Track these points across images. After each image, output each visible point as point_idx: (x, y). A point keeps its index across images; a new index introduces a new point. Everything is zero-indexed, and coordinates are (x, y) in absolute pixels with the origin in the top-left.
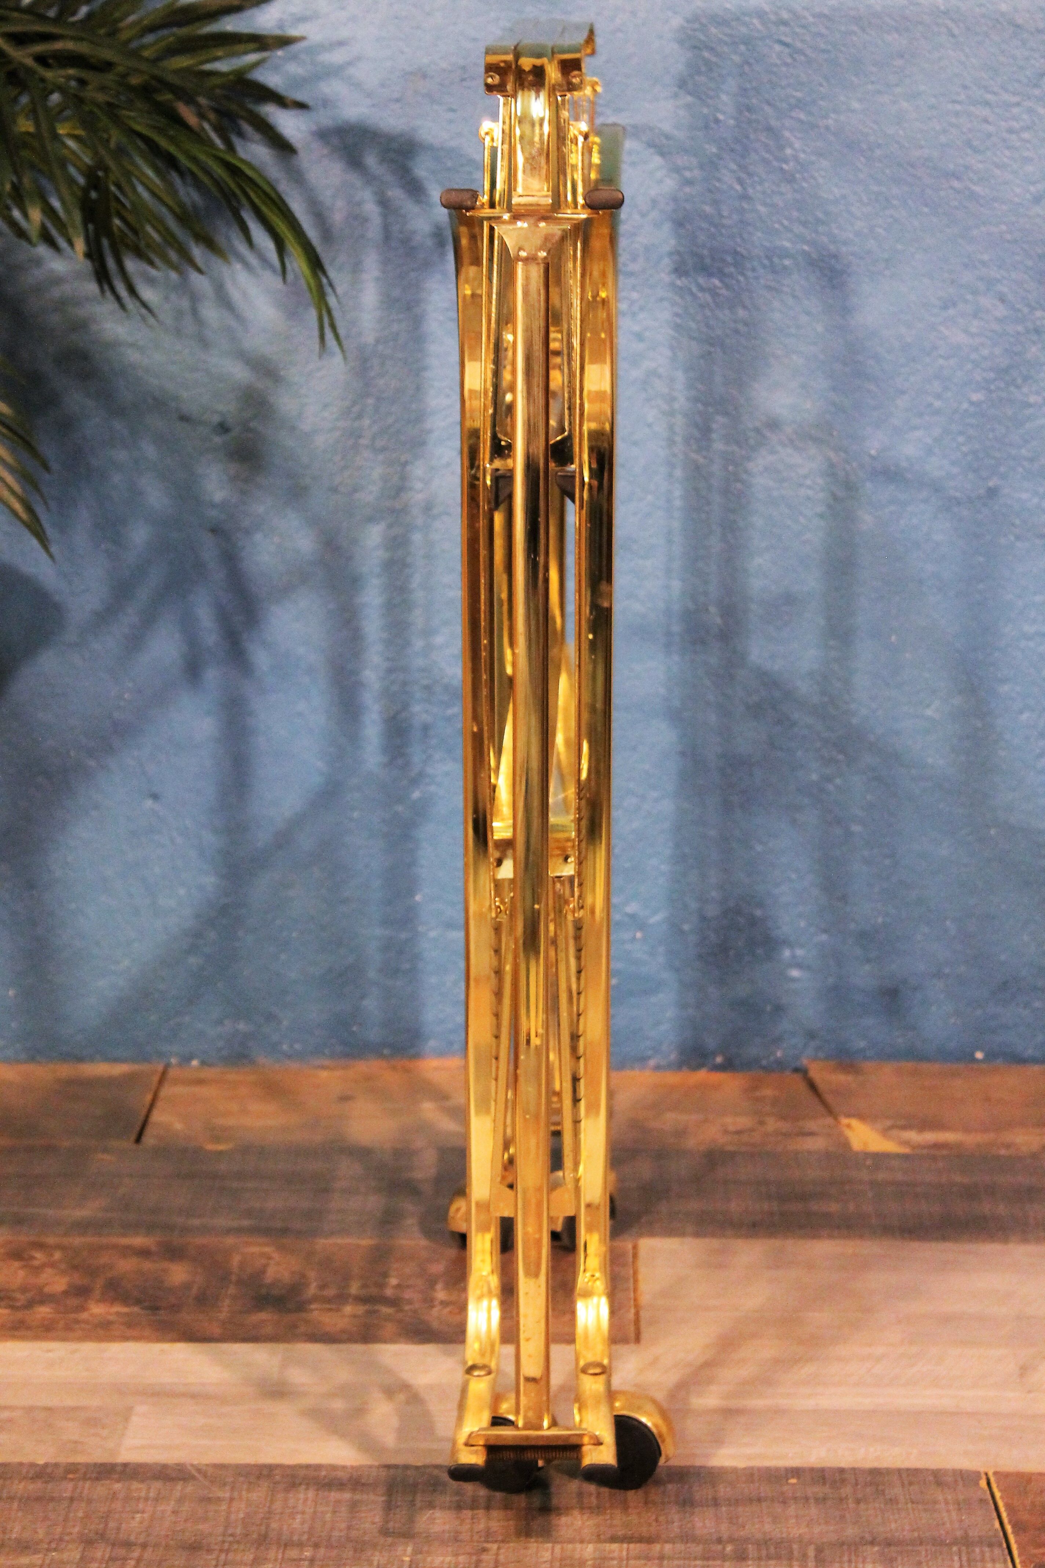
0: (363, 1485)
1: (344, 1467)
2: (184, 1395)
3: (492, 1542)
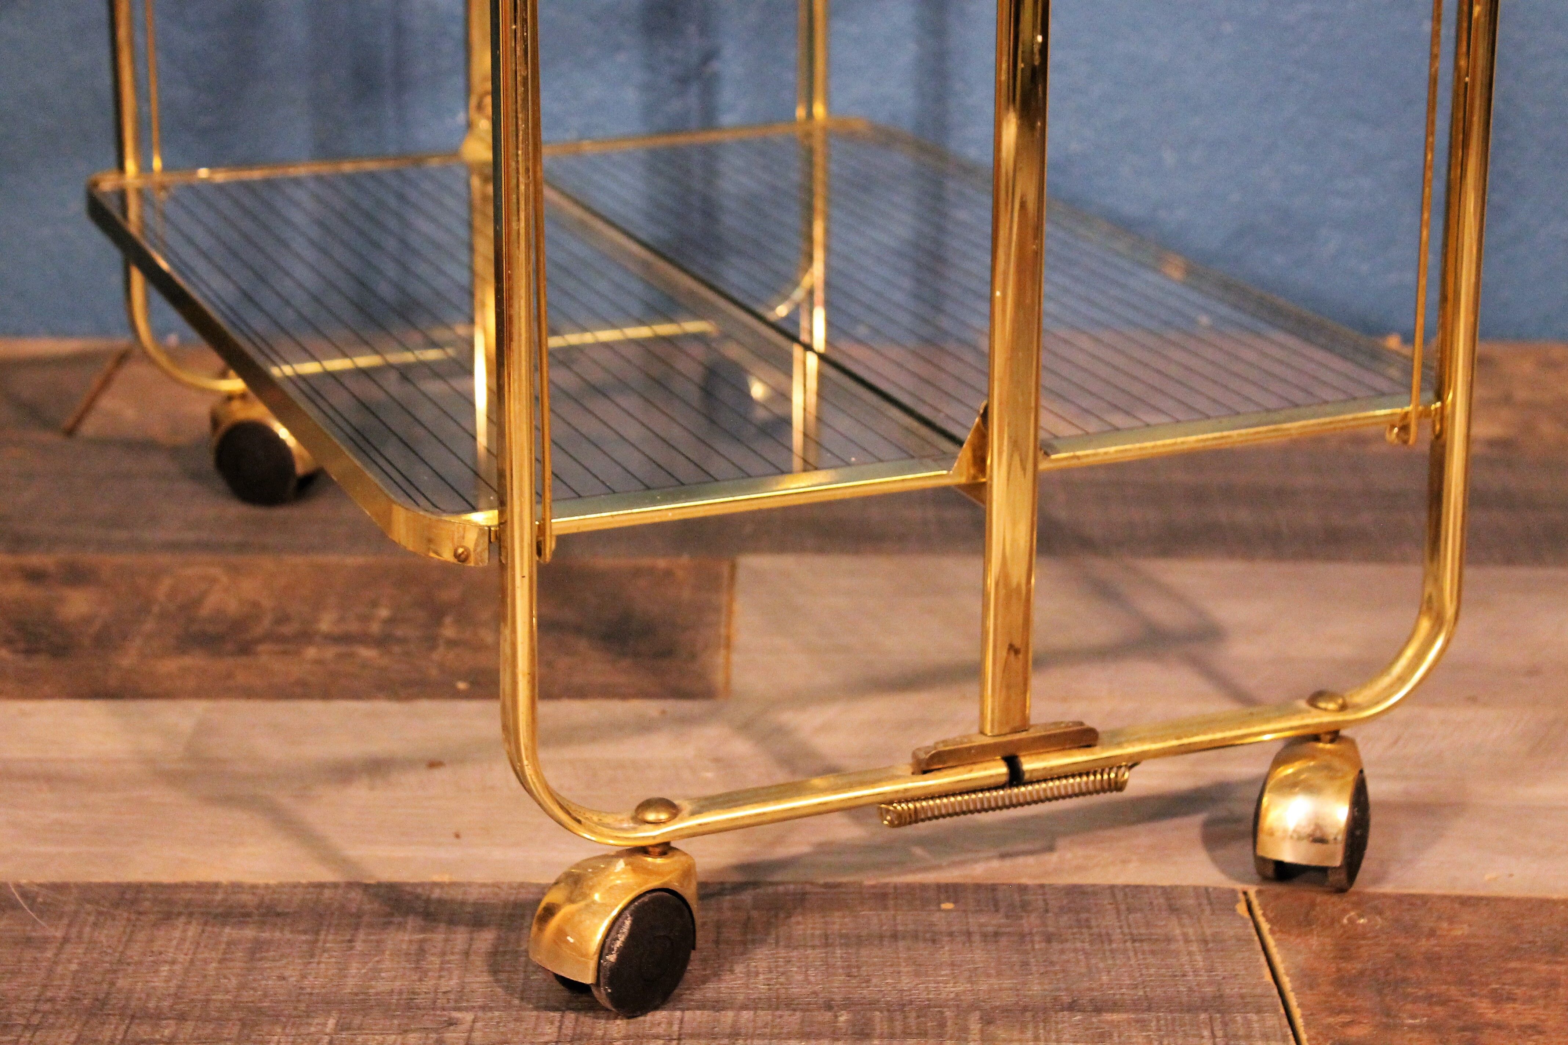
0: (278, 915)
1: (254, 887)
2: (34, 777)
3: (467, 1009)
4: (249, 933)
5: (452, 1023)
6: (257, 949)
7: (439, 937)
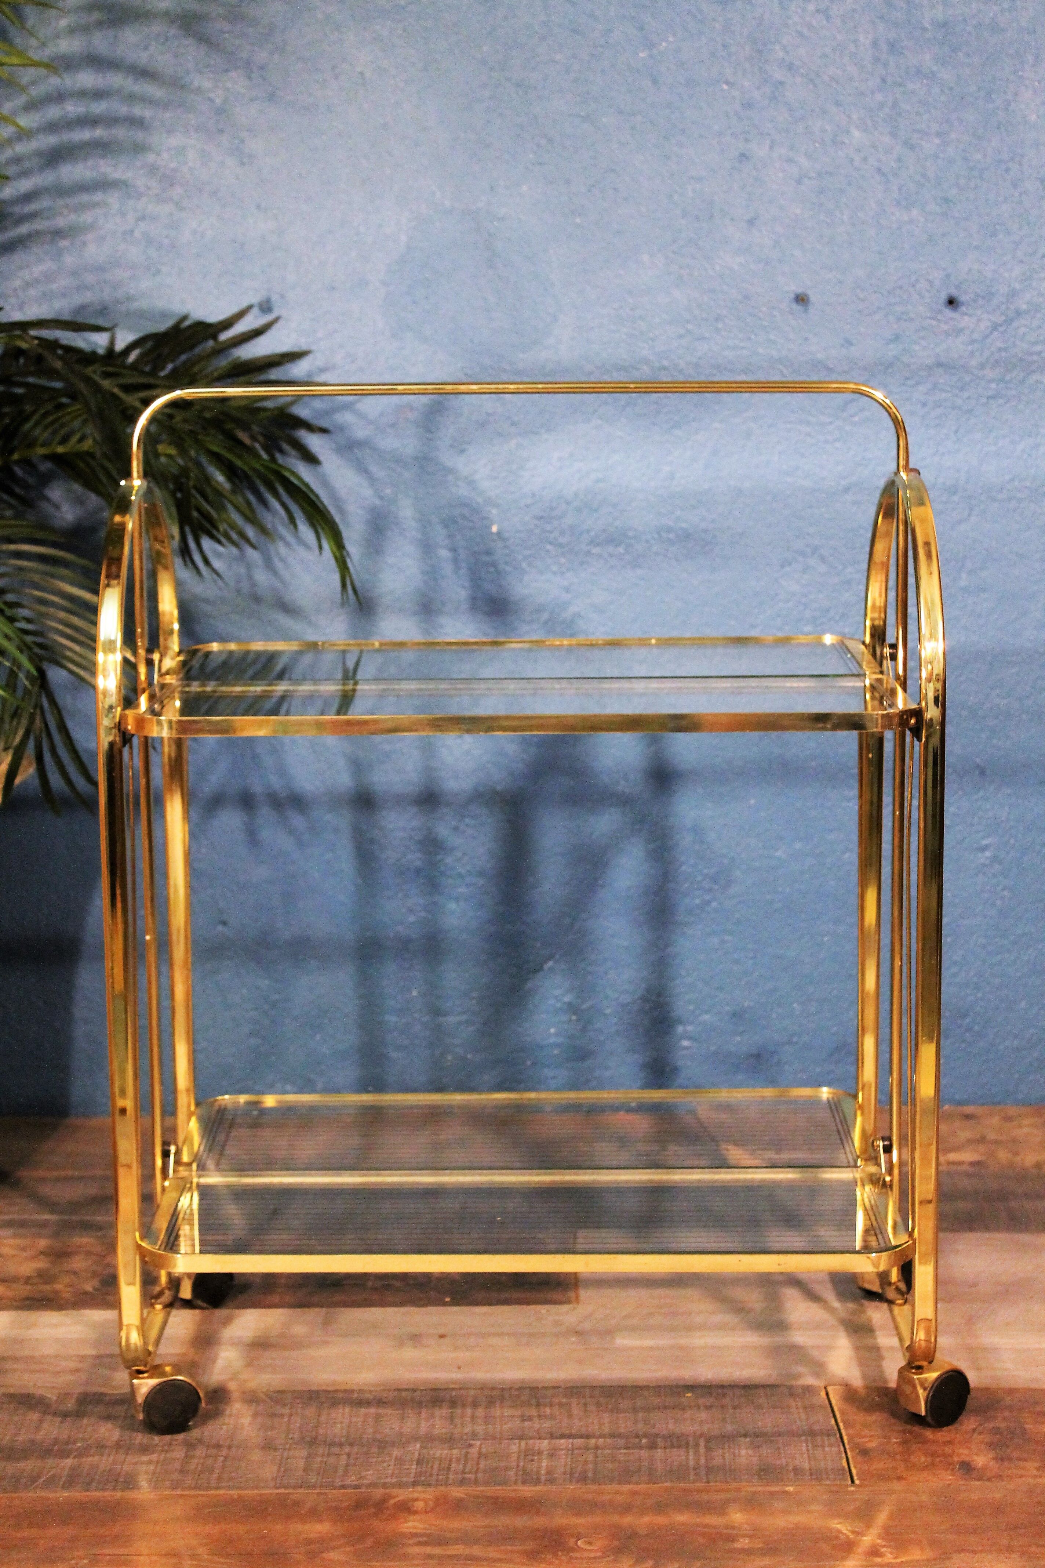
4: (372, 1410)
5: (470, 1445)
6: (378, 1417)
7: (459, 1411)
